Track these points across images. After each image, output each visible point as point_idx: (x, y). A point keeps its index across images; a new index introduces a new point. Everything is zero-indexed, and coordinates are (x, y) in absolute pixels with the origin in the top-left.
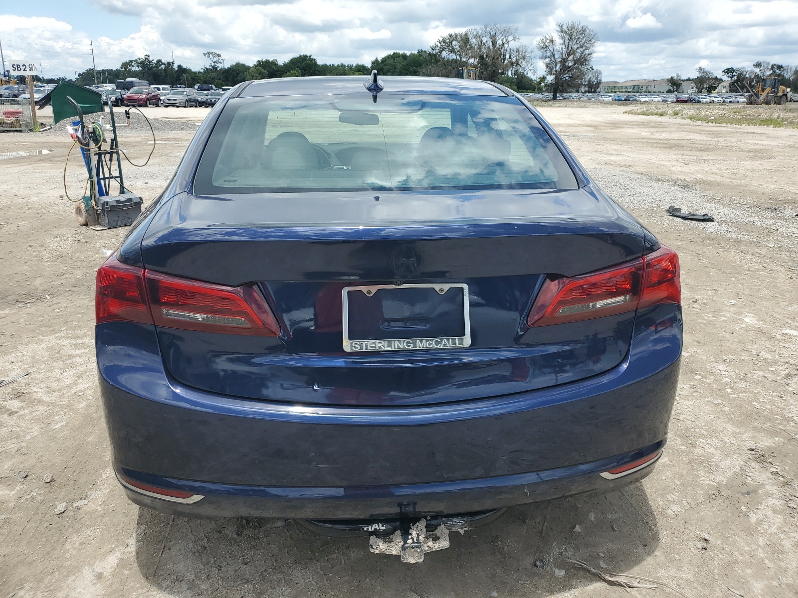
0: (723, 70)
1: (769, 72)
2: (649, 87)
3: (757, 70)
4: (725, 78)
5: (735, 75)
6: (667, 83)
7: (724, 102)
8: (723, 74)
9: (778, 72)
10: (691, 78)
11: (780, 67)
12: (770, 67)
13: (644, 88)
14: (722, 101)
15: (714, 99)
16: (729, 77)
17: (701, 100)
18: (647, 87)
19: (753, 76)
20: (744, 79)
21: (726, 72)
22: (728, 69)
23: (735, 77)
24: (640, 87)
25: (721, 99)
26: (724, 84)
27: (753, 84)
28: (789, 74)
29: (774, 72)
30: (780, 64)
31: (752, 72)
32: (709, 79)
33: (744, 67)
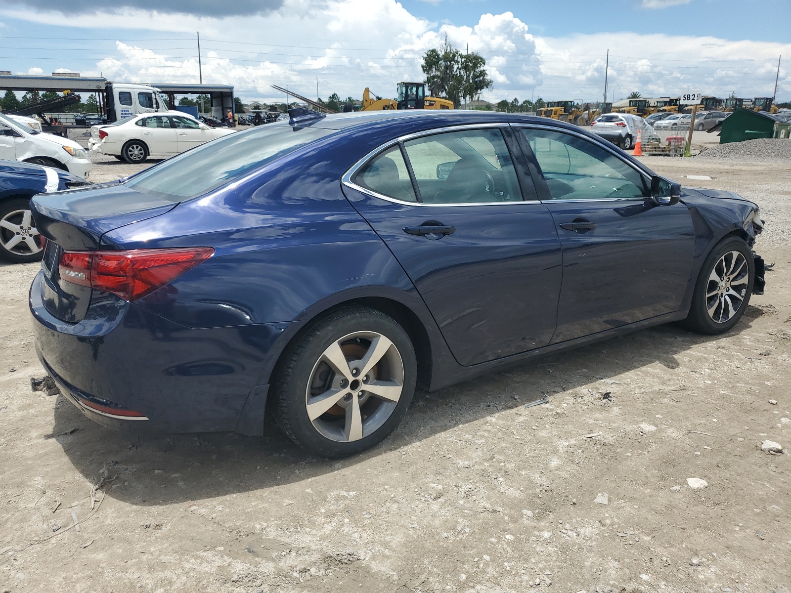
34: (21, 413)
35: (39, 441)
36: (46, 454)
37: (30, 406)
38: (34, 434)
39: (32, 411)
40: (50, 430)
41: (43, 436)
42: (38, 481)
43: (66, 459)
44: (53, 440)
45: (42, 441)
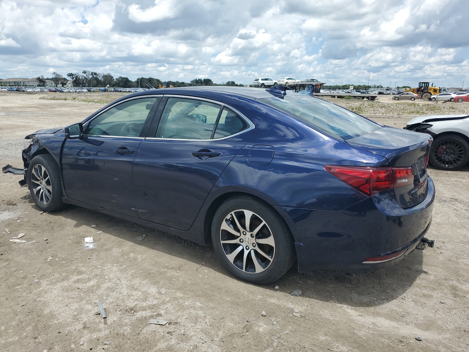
0: (67, 74)
1: (91, 76)
2: (25, 83)
3: (85, 75)
4: (69, 78)
5: (74, 77)
6: (37, 80)
7: (76, 92)
8: (68, 76)
9: (95, 76)
10: (49, 78)
11: (95, 74)
12: (91, 74)
13: (22, 84)
14: (75, 91)
15: (70, 90)
16: (71, 78)
17: (63, 91)
18: (24, 83)
19: (83, 78)
20: (79, 79)
21: (69, 75)
22: (69, 74)
23: (75, 78)
24: (19, 82)
25: (74, 90)
26: (69, 82)
27: (84, 82)
28: (101, 77)
29: (93, 76)
30: (96, 72)
31: (83, 76)
32: (61, 79)
33: (78, 73)
34: (432, 294)
35: (431, 273)
36: (432, 266)
37: (424, 296)
38: (432, 277)
39: (425, 292)
40: (423, 275)
41: (428, 274)
42: (441, 258)
43: (424, 260)
44: (424, 270)
45: (430, 272)
